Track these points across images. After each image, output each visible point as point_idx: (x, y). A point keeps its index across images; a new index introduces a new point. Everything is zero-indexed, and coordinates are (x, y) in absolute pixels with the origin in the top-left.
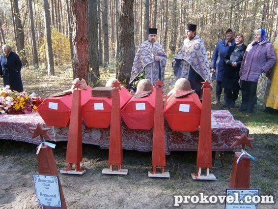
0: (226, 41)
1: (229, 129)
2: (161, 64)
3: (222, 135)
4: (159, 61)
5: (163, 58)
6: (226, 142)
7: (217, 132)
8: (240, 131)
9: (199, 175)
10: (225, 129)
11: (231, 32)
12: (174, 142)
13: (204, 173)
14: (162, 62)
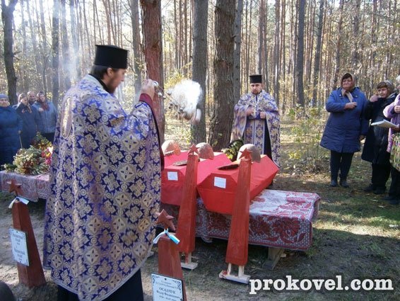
0: (343, 92)
1: (284, 218)
2: (269, 124)
3: (275, 225)
4: (265, 120)
5: (273, 115)
6: (282, 236)
7: (268, 220)
8: (299, 222)
9: (229, 273)
10: (278, 217)
11: (349, 79)
12: (215, 226)
13: (235, 271)
14: (271, 120)
